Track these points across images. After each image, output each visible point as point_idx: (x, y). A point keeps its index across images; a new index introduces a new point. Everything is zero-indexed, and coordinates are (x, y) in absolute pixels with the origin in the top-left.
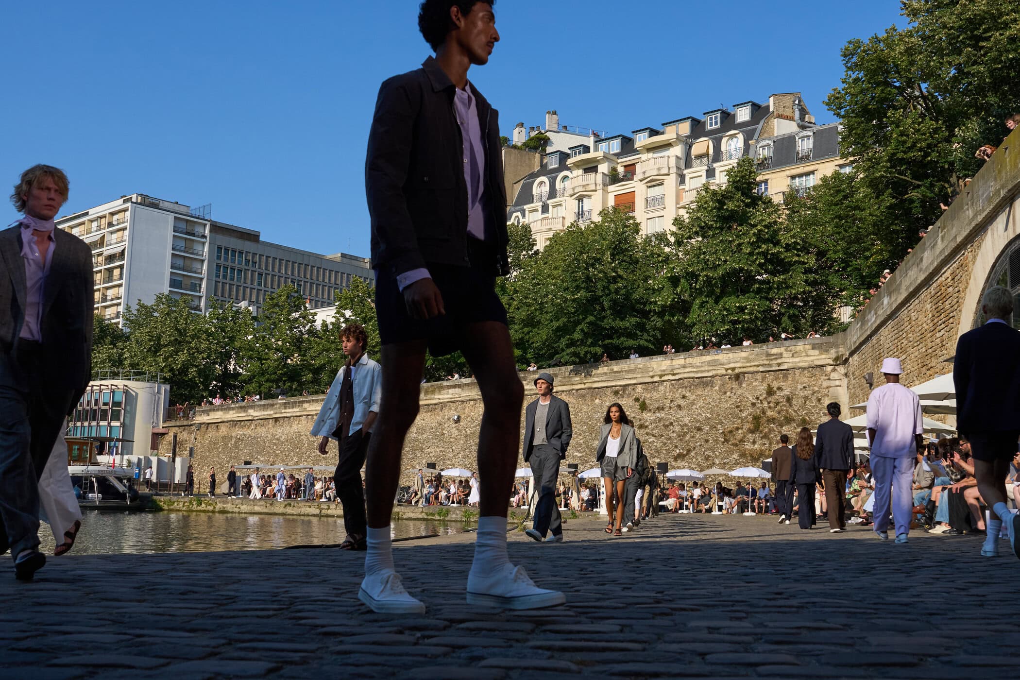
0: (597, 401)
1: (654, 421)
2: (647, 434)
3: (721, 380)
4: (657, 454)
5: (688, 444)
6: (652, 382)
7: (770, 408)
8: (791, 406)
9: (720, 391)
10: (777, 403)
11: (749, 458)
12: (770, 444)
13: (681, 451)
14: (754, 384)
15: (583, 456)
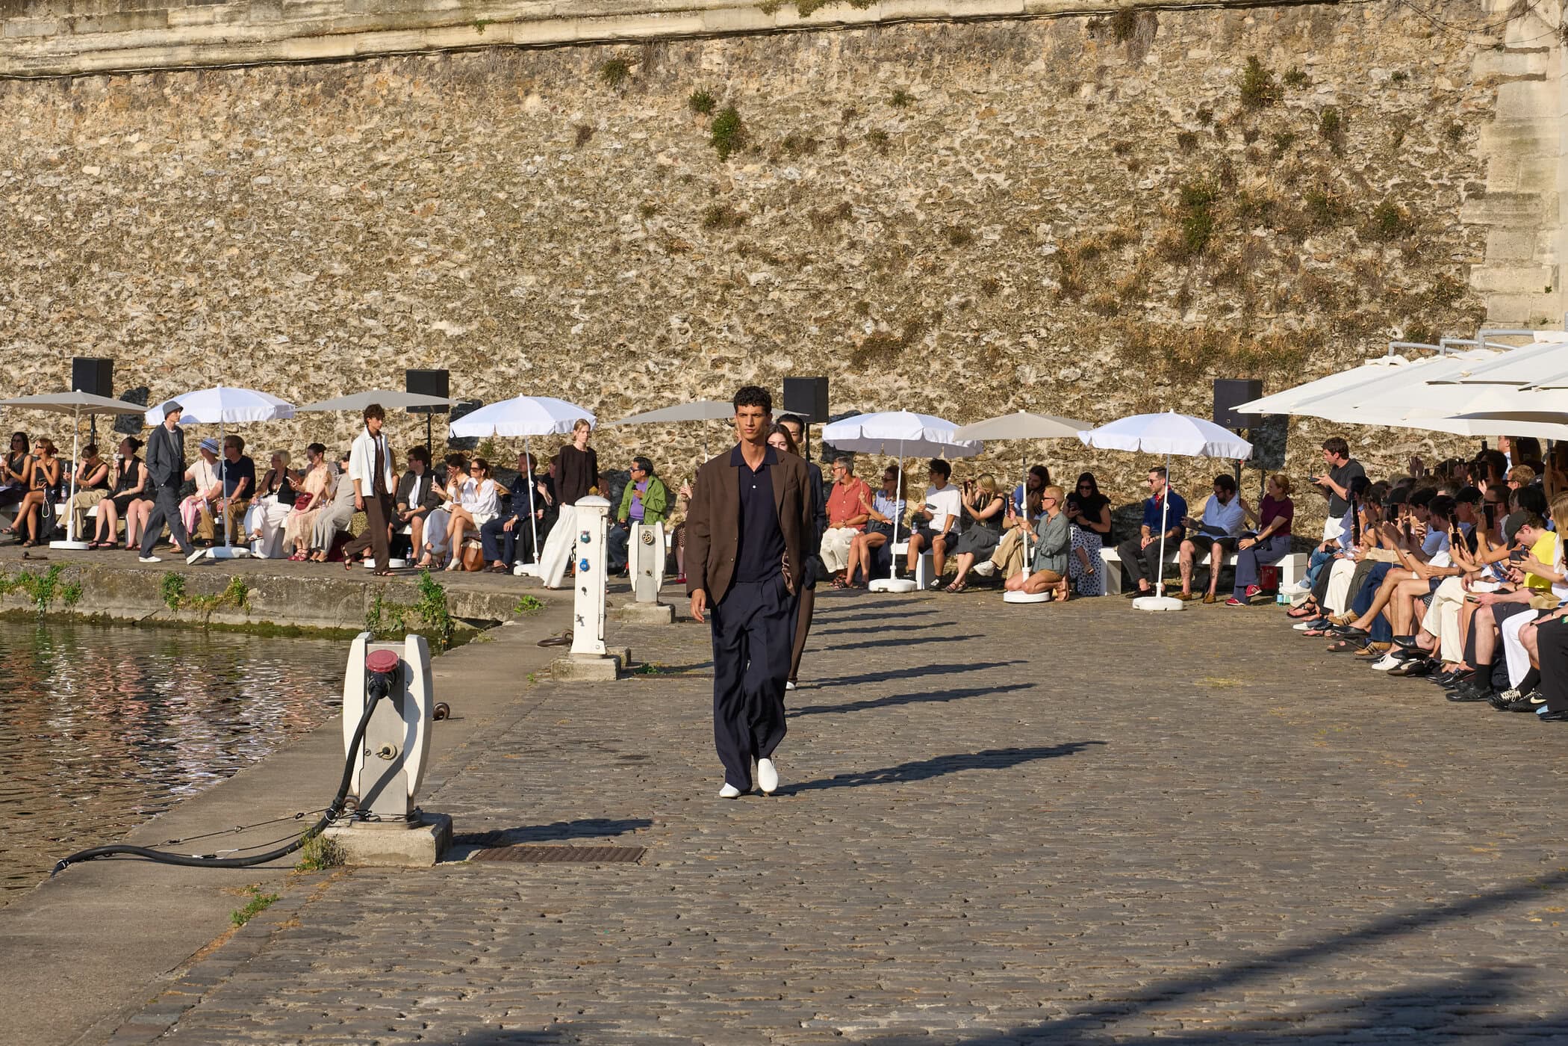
0: (533, 103)
1: (774, 199)
2: (743, 251)
3: (1057, 33)
4: (780, 338)
5: (911, 302)
6: (770, 32)
7: (1254, 157)
8: (1338, 152)
9: (1053, 80)
10: (1285, 141)
11: (1162, 365)
12: (1249, 308)
13: (884, 327)
14: (1194, 54)
15: (468, 336)
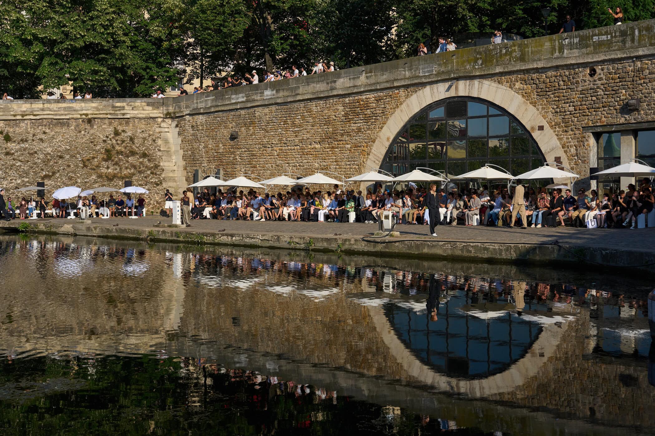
1: (20, 150)
2: (14, 159)
3: (76, 122)
4: (25, 175)
5: (52, 168)
6: (14, 120)
7: (118, 144)
8: (133, 143)
9: (76, 130)
10: (123, 141)
11: (105, 178)
12: (121, 169)
13: (47, 173)
14: (103, 126)
